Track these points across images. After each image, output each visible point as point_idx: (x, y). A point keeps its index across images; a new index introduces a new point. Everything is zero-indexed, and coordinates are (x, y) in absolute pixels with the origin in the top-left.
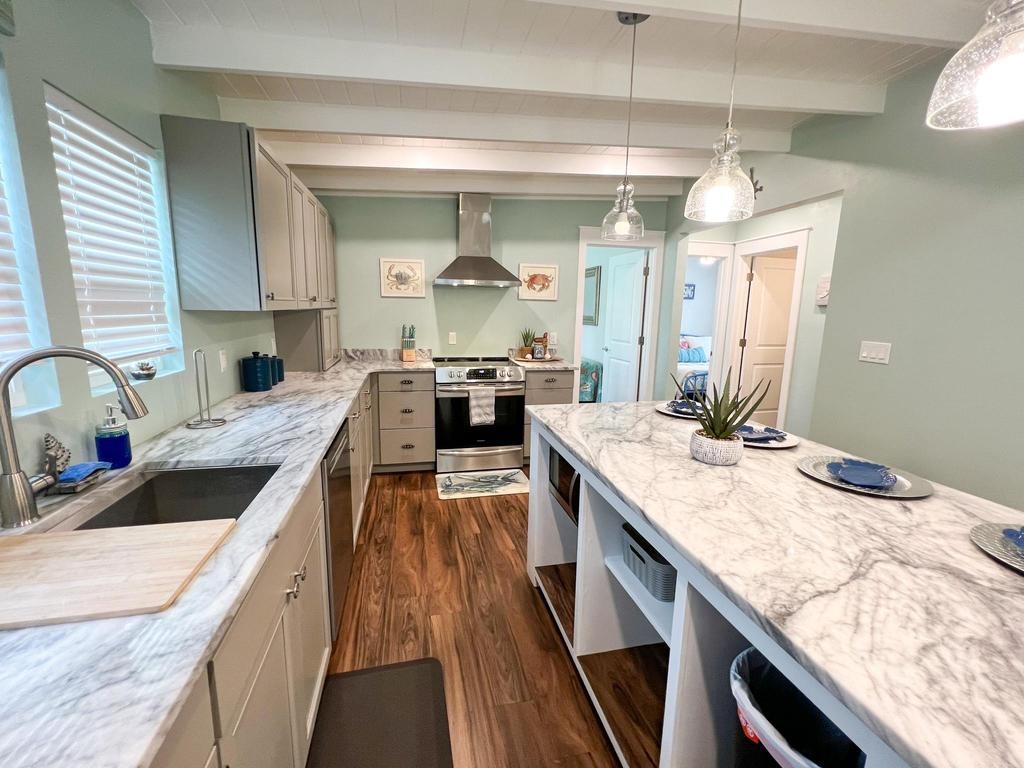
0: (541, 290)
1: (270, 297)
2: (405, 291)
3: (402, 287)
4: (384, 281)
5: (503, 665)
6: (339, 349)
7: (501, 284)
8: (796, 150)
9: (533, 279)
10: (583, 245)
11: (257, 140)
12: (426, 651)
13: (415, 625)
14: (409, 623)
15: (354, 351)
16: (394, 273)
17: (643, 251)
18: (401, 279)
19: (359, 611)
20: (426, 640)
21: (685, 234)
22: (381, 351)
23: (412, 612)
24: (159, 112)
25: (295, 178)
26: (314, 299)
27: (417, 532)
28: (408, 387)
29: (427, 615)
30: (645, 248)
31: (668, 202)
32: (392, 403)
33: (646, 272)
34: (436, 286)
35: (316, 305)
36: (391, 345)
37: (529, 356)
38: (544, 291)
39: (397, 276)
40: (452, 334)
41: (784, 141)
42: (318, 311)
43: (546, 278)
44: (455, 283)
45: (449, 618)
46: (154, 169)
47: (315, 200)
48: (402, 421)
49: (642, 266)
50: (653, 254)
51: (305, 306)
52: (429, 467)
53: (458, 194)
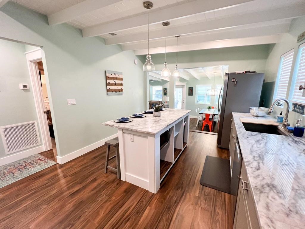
5: (185, 176)
12: (203, 188)
13: (204, 196)
14: (206, 198)
19: (225, 213)
20: (202, 190)
23: (204, 201)
29: (199, 197)
45: (193, 192)
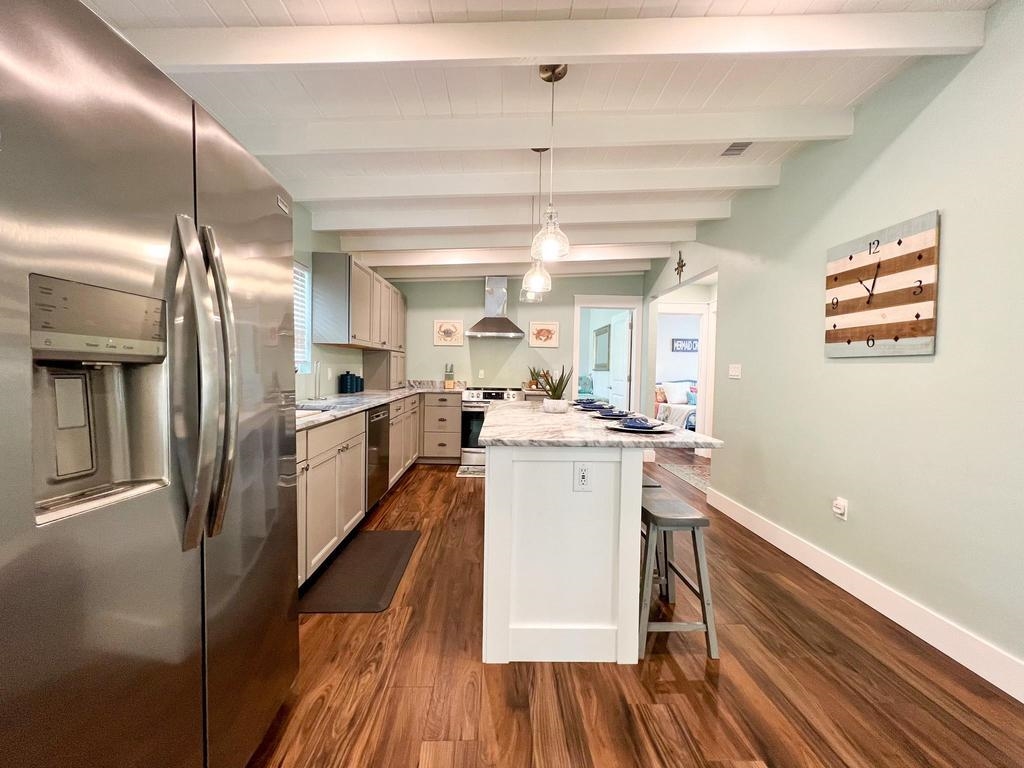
0: (545, 340)
1: (354, 337)
2: (449, 341)
3: (449, 339)
4: (436, 335)
6: (405, 379)
7: (512, 335)
8: (698, 240)
9: (539, 334)
10: (577, 309)
11: (353, 259)
12: (416, 528)
13: (414, 520)
14: (411, 520)
15: (414, 382)
16: (443, 329)
17: (628, 311)
18: (448, 333)
20: (417, 525)
21: (655, 297)
22: (432, 382)
23: (415, 516)
24: (311, 251)
25: (376, 275)
26: (384, 343)
27: (434, 489)
28: (444, 403)
29: (423, 518)
30: (630, 309)
31: (644, 276)
32: (433, 413)
33: (631, 327)
34: (471, 338)
35: (385, 347)
36: (439, 378)
37: (534, 387)
38: (549, 341)
39: (444, 332)
40: (482, 372)
41: (692, 233)
42: (388, 351)
43: (549, 331)
44: (479, 335)
45: (434, 520)
46: (307, 276)
47: (389, 285)
48: (440, 427)
49: (628, 322)
50: (635, 312)
51: (379, 347)
52: (456, 462)
53: (485, 277)
